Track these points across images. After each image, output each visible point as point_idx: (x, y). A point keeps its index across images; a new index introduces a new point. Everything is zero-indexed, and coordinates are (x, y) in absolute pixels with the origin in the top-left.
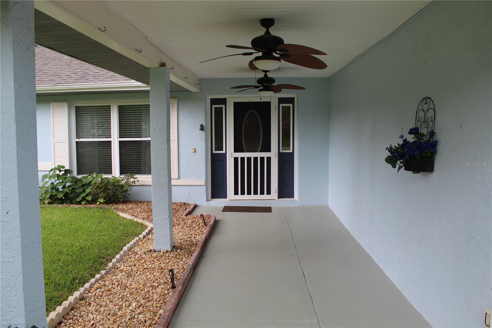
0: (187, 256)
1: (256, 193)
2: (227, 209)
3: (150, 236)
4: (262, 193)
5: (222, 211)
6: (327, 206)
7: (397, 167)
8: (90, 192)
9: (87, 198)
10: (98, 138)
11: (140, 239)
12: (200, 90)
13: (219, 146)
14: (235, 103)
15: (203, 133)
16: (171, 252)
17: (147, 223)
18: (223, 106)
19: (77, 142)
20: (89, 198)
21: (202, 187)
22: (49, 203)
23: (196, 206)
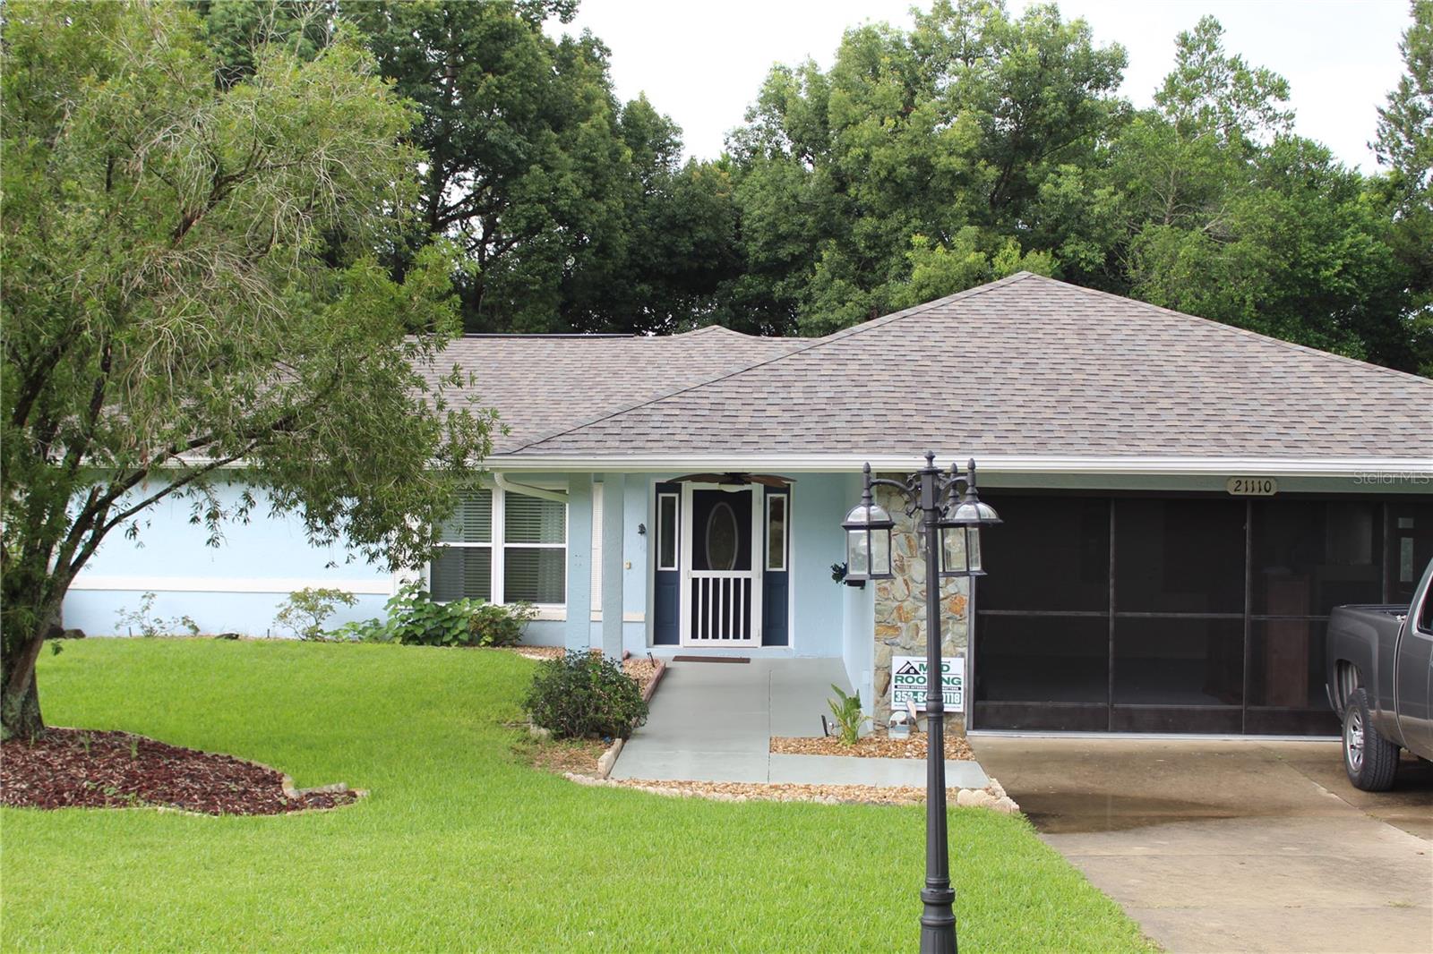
1: (726, 636)
4: (736, 636)
5: (674, 660)
6: (840, 659)
8: (464, 629)
9: (461, 637)
10: (465, 542)
13: (668, 558)
14: (694, 492)
15: (643, 538)
18: (676, 495)
21: (640, 625)
22: (402, 643)
23: (629, 655)
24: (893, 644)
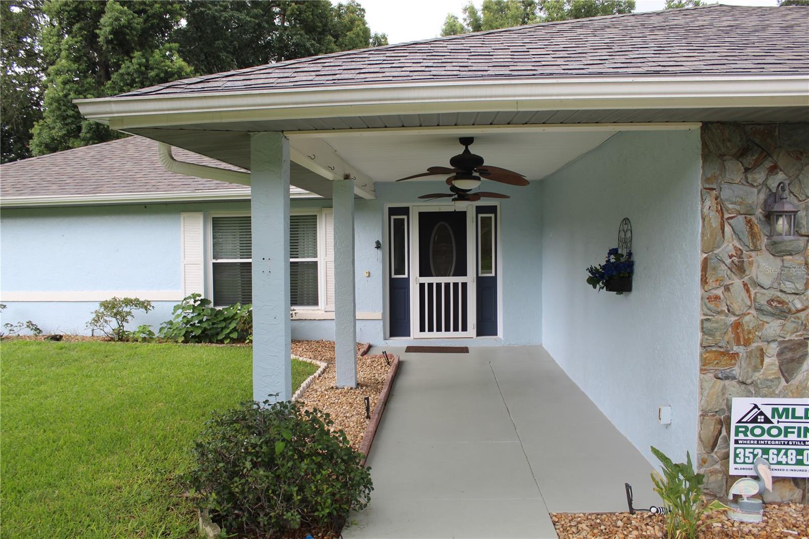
0: (374, 393)
1: (447, 329)
2: (410, 349)
3: (326, 375)
4: (456, 329)
5: (406, 352)
6: (541, 346)
7: (598, 286)
8: (235, 327)
9: (231, 336)
10: (241, 258)
11: (315, 377)
12: (376, 196)
13: (400, 269)
14: (420, 213)
15: (379, 252)
16: (356, 389)
17: (318, 363)
18: (405, 217)
19: (214, 264)
20: (235, 335)
21: (378, 322)
22: (183, 342)
23: (370, 347)
24: (727, 378)
